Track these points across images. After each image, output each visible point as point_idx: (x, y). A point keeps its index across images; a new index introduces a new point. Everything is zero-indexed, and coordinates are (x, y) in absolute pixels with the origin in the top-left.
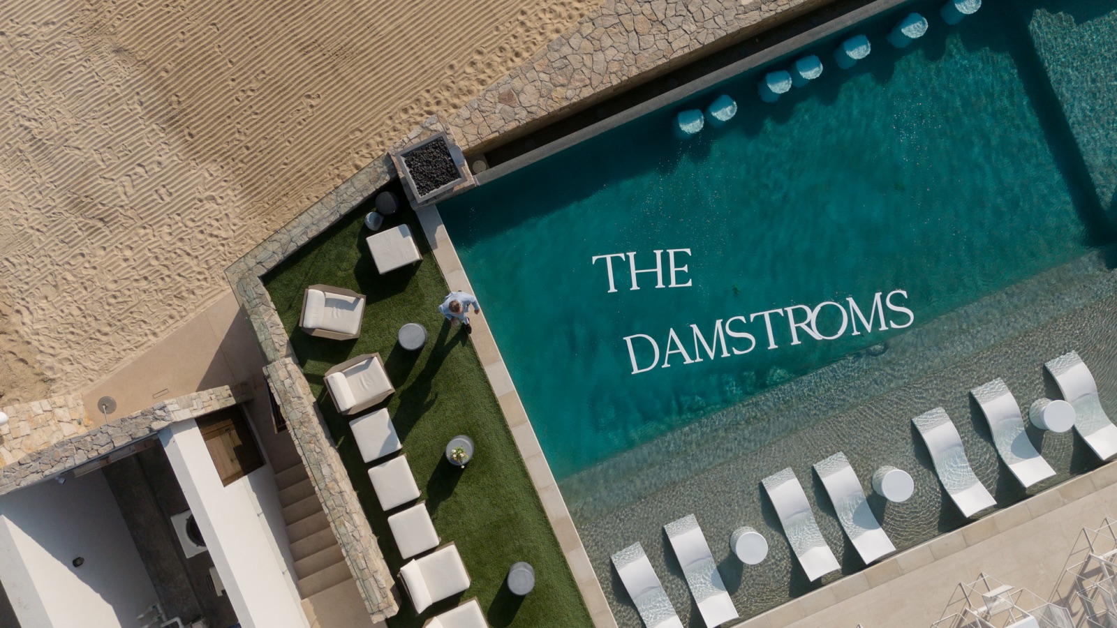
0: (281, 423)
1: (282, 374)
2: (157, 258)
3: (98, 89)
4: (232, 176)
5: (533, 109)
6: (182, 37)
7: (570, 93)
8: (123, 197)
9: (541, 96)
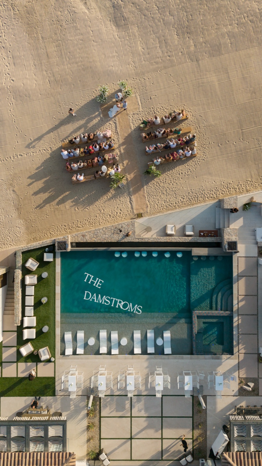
0: (14, 281)
1: (18, 273)
2: (3, 235)
3: (6, 197)
4: (25, 224)
5: (88, 240)
6: (27, 193)
7: (96, 240)
8: (2, 220)
9: (90, 238)
